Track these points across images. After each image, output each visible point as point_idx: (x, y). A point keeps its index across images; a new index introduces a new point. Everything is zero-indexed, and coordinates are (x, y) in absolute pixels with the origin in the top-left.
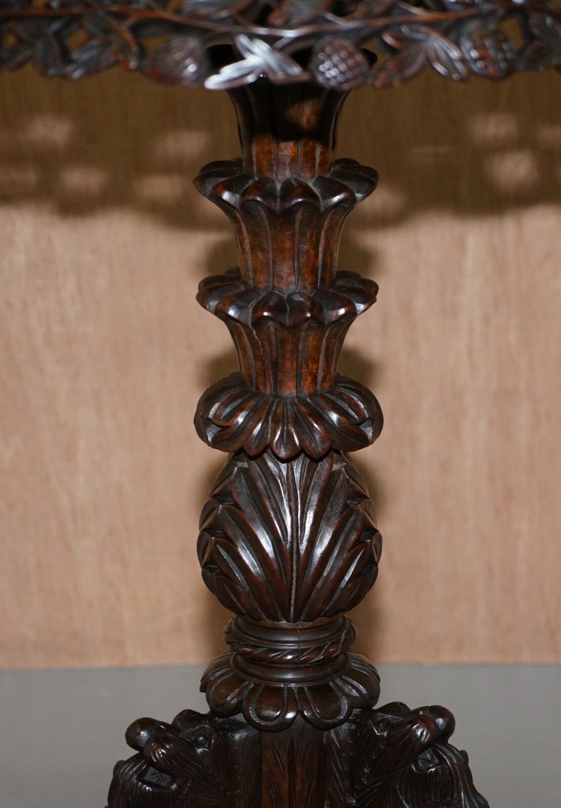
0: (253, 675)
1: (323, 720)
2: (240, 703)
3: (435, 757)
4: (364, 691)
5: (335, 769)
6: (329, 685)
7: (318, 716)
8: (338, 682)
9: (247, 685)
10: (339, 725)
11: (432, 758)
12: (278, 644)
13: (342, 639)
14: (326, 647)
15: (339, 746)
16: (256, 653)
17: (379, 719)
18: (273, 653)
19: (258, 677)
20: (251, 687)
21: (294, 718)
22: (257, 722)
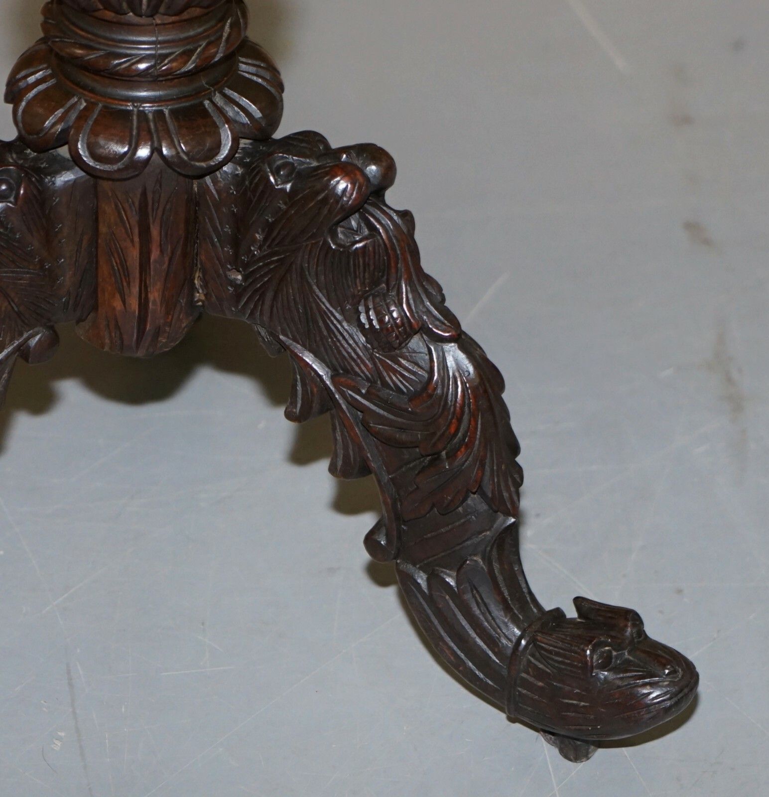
0: (84, 87)
1: (192, 163)
2: (65, 131)
3: (363, 225)
4: (258, 114)
5: (211, 229)
6: (204, 106)
7: (185, 158)
8: (218, 99)
9: (76, 103)
10: (218, 169)
11: (359, 225)
12: (124, 45)
13: (225, 35)
14: (199, 50)
15: (217, 196)
16: (88, 58)
17: (279, 162)
18: (117, 59)
19: (92, 91)
20: (82, 107)
21: (149, 158)
22: (91, 164)
